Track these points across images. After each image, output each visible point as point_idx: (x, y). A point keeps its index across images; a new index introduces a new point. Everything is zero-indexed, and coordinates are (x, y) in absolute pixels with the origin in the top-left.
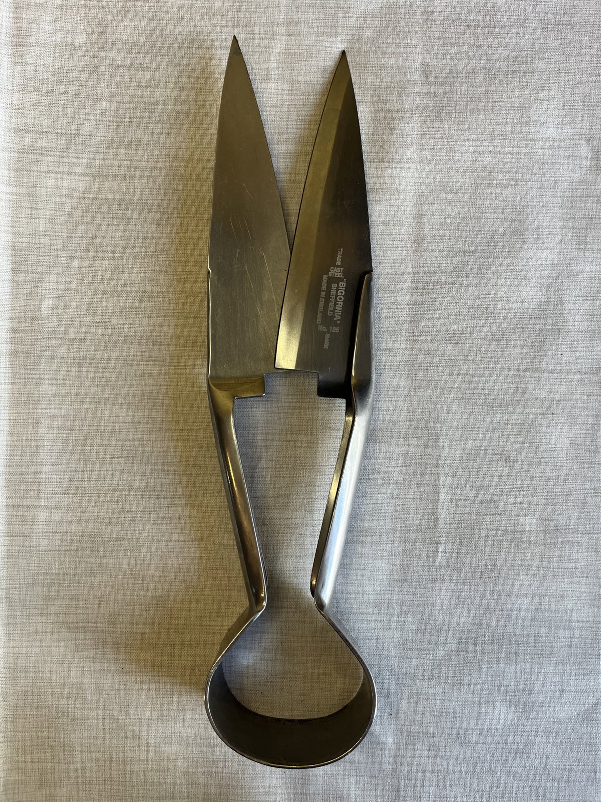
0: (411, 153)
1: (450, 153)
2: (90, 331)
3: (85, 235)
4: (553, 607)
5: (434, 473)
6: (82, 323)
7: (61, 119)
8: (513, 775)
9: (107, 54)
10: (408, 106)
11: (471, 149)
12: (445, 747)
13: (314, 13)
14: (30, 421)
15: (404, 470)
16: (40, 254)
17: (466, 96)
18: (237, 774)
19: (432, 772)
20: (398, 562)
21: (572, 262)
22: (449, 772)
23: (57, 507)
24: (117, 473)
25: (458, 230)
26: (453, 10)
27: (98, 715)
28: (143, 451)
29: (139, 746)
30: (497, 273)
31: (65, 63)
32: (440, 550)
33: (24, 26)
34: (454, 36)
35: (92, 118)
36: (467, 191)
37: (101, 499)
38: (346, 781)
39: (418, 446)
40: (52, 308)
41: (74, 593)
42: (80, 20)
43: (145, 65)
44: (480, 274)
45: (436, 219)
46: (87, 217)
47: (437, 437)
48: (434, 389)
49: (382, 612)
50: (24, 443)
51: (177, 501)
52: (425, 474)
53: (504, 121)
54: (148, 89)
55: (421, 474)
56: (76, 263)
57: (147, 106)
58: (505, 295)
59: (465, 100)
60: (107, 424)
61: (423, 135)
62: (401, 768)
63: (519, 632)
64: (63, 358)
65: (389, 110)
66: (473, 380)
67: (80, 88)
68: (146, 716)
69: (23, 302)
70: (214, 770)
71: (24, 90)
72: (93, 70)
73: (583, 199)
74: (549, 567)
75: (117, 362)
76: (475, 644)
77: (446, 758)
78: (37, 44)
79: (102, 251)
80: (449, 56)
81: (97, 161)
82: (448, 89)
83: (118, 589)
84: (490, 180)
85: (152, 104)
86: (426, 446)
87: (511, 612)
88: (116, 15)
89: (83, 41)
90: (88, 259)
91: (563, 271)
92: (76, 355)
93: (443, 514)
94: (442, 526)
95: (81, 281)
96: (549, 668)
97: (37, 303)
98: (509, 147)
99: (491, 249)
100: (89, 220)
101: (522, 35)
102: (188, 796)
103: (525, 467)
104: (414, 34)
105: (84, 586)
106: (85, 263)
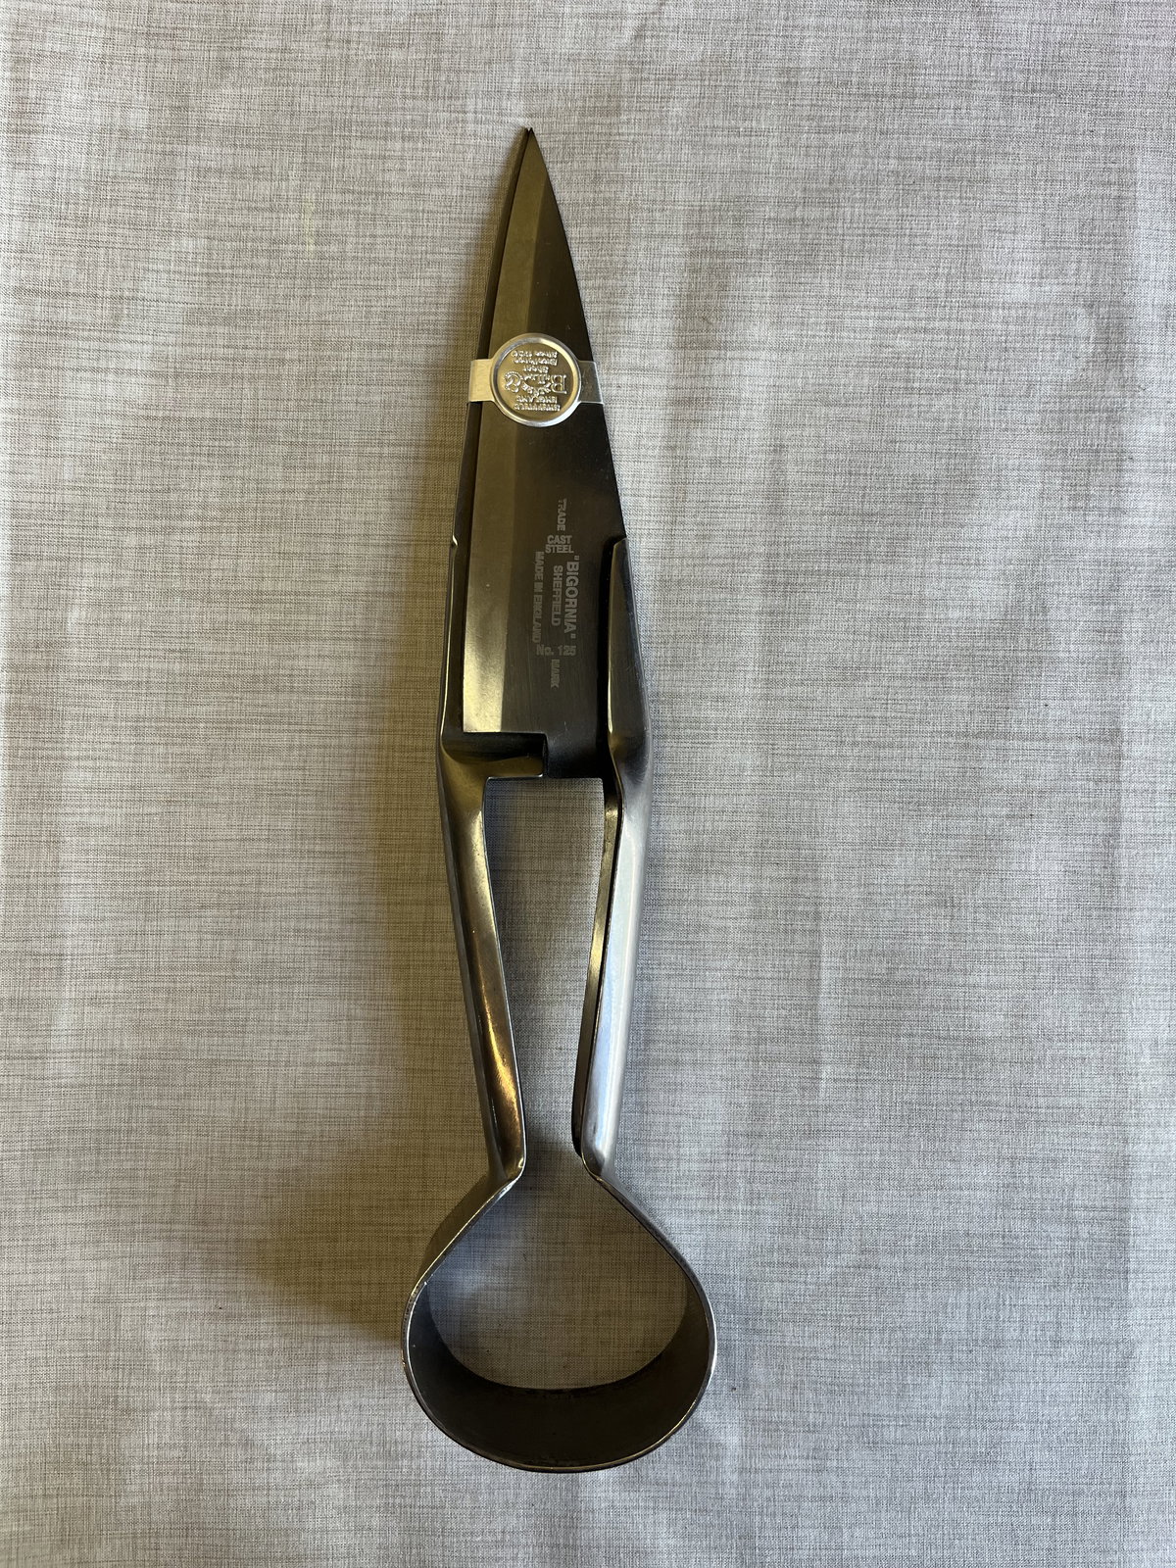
0: (759, 331)
1: (833, 330)
2: (160, 666)
3: (149, 487)
4: (1038, 1181)
5: (810, 931)
6: (142, 653)
7: (101, 270)
8: (968, 1503)
9: (189, 147)
10: (754, 245)
11: (871, 325)
12: (837, 1450)
13: (576, 73)
14: (43, 838)
15: (753, 924)
16: (65, 523)
17: (861, 225)
18: (443, 1507)
19: (813, 1499)
20: (744, 1100)
21: (1063, 532)
22: (845, 1499)
23: (95, 1001)
24: (209, 937)
25: (851, 474)
26: (836, 65)
27: (173, 1401)
28: (259, 893)
29: (252, 1461)
30: (925, 553)
31: (110, 164)
32: (824, 1076)
33: (33, 94)
34: (838, 113)
35: (161, 267)
36: (865, 401)
37: (178, 985)
38: (651, 1519)
39: (779, 879)
40: (87, 625)
41: (128, 1165)
42: (138, 84)
43: (261, 170)
44: (892, 557)
45: (809, 454)
46: (152, 452)
47: (814, 864)
48: (808, 772)
49: (716, 1194)
50: (33, 881)
51: (324, 989)
52: (794, 932)
53: (933, 271)
54: (267, 214)
55: (786, 932)
56: (131, 540)
57: (265, 246)
58: (938, 594)
59: (860, 232)
60: (191, 843)
61: (782, 297)
62: (755, 1492)
63: (975, 1228)
64: (105, 718)
65: (718, 253)
66: (881, 754)
67: (139, 212)
68: (267, 1403)
69: (32, 614)
70: (398, 1501)
71: (32, 215)
72: (162, 178)
73: (1081, 415)
74: (1029, 1105)
75: (208, 725)
76: (892, 1254)
77: (840, 1471)
78: (56, 129)
79: (181, 517)
80: (829, 151)
81: (170, 348)
82: (827, 213)
83: (211, 1158)
84: (907, 381)
85: (274, 242)
86: (795, 880)
87: (958, 1193)
88: (204, 75)
89: (142, 124)
90: (153, 531)
91: (1046, 549)
92: (132, 712)
93: (828, 1006)
94: (827, 1030)
95: (141, 574)
96: (1032, 1298)
97: (59, 615)
98: (942, 319)
99: (911, 509)
100: (157, 459)
101: (964, 111)
102: (348, 1553)
103: (982, 918)
104: (763, 110)
105: (147, 1153)
106: (149, 540)
